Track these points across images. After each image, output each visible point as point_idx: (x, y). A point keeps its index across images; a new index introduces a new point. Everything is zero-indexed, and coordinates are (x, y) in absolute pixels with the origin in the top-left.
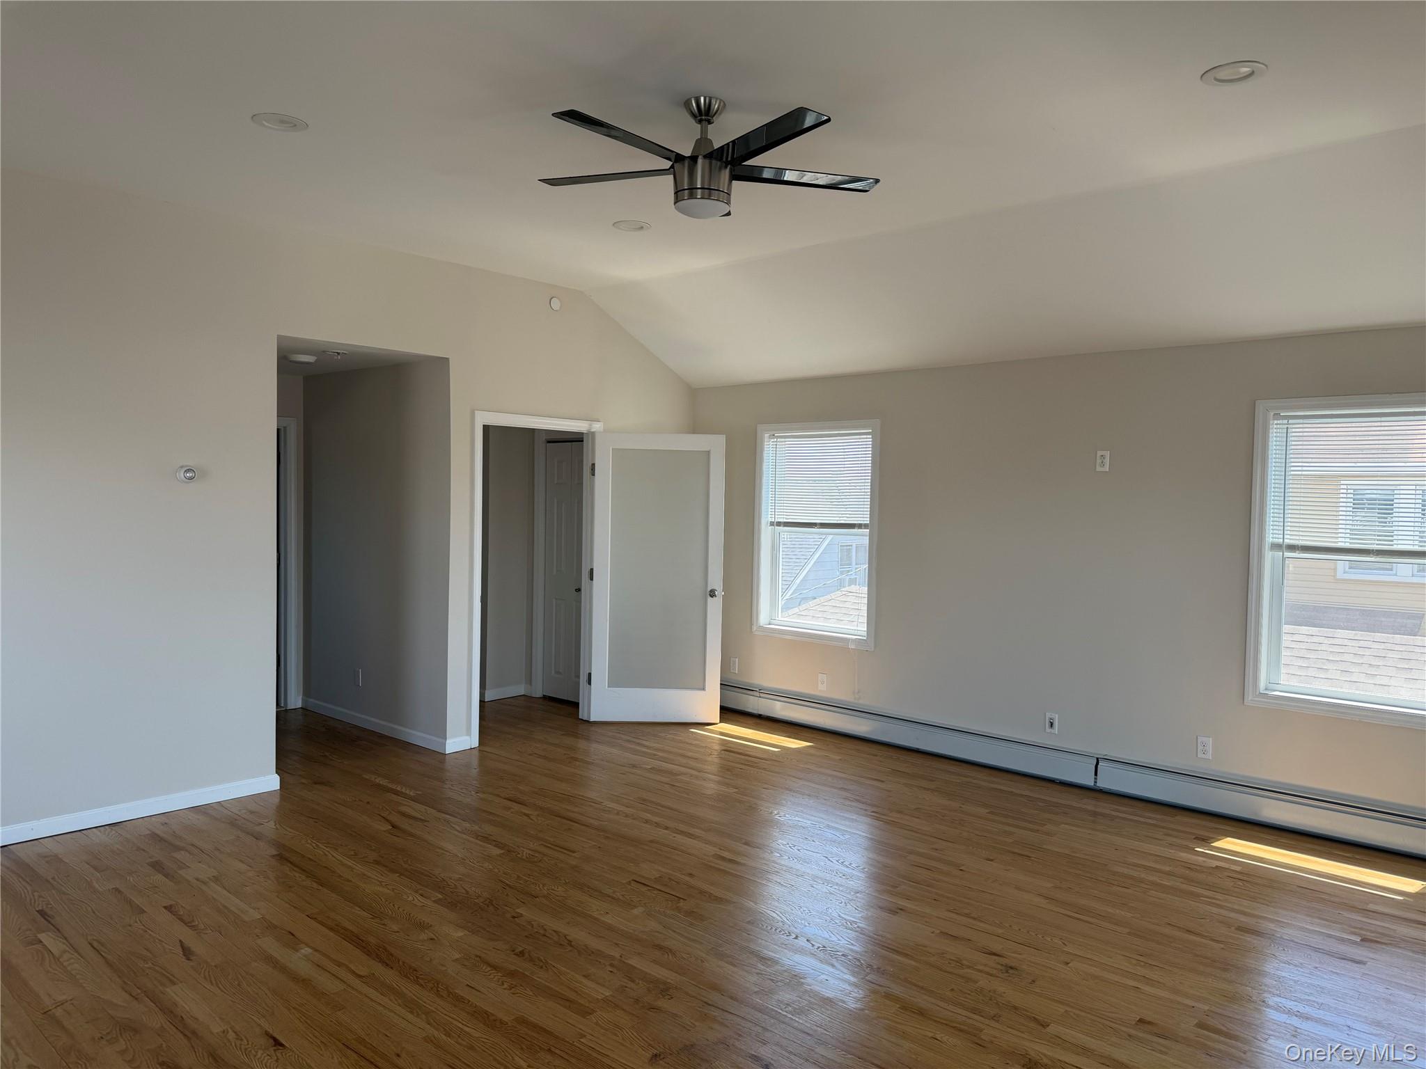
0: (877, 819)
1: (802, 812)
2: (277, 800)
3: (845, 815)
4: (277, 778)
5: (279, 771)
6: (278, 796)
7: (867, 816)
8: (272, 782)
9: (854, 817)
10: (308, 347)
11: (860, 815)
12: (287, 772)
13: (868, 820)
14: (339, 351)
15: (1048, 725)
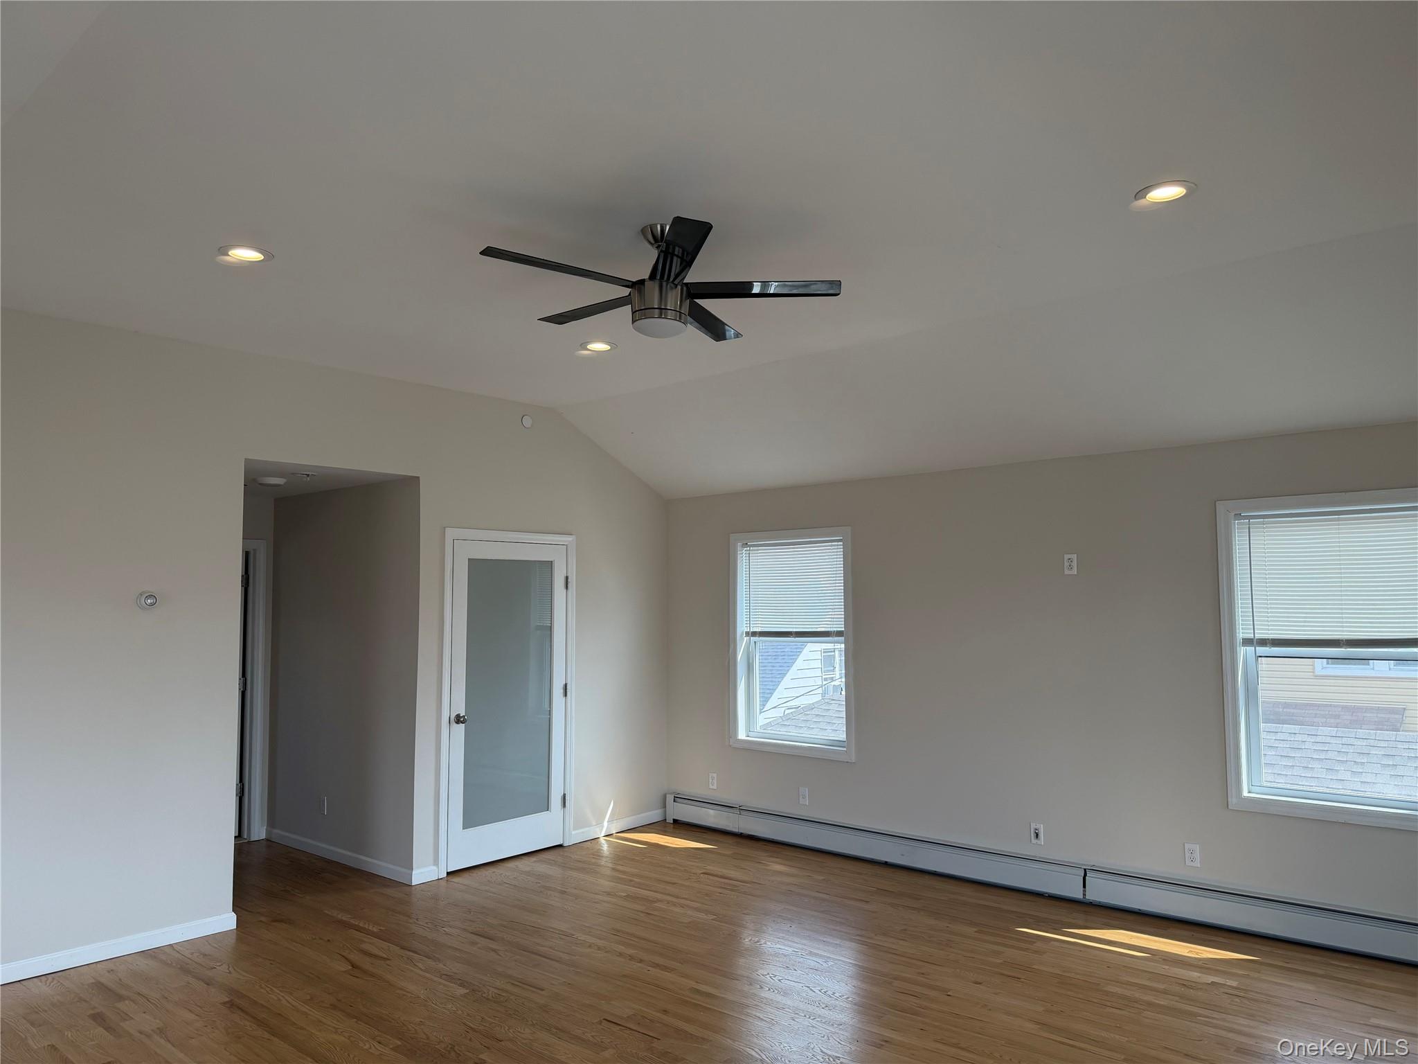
0: (863, 943)
1: (783, 938)
2: (232, 940)
3: (828, 940)
4: (233, 916)
5: (238, 909)
6: (234, 937)
7: (851, 940)
8: (227, 921)
9: (838, 942)
10: (278, 470)
11: (845, 939)
12: (247, 911)
13: (853, 945)
14: (308, 473)
15: (1033, 835)
